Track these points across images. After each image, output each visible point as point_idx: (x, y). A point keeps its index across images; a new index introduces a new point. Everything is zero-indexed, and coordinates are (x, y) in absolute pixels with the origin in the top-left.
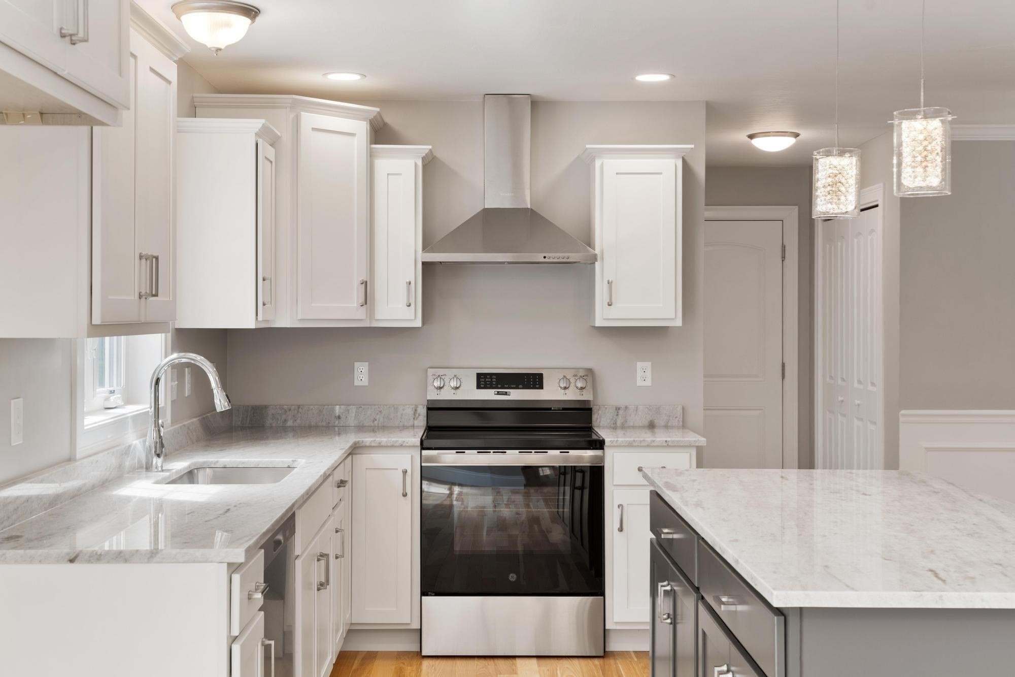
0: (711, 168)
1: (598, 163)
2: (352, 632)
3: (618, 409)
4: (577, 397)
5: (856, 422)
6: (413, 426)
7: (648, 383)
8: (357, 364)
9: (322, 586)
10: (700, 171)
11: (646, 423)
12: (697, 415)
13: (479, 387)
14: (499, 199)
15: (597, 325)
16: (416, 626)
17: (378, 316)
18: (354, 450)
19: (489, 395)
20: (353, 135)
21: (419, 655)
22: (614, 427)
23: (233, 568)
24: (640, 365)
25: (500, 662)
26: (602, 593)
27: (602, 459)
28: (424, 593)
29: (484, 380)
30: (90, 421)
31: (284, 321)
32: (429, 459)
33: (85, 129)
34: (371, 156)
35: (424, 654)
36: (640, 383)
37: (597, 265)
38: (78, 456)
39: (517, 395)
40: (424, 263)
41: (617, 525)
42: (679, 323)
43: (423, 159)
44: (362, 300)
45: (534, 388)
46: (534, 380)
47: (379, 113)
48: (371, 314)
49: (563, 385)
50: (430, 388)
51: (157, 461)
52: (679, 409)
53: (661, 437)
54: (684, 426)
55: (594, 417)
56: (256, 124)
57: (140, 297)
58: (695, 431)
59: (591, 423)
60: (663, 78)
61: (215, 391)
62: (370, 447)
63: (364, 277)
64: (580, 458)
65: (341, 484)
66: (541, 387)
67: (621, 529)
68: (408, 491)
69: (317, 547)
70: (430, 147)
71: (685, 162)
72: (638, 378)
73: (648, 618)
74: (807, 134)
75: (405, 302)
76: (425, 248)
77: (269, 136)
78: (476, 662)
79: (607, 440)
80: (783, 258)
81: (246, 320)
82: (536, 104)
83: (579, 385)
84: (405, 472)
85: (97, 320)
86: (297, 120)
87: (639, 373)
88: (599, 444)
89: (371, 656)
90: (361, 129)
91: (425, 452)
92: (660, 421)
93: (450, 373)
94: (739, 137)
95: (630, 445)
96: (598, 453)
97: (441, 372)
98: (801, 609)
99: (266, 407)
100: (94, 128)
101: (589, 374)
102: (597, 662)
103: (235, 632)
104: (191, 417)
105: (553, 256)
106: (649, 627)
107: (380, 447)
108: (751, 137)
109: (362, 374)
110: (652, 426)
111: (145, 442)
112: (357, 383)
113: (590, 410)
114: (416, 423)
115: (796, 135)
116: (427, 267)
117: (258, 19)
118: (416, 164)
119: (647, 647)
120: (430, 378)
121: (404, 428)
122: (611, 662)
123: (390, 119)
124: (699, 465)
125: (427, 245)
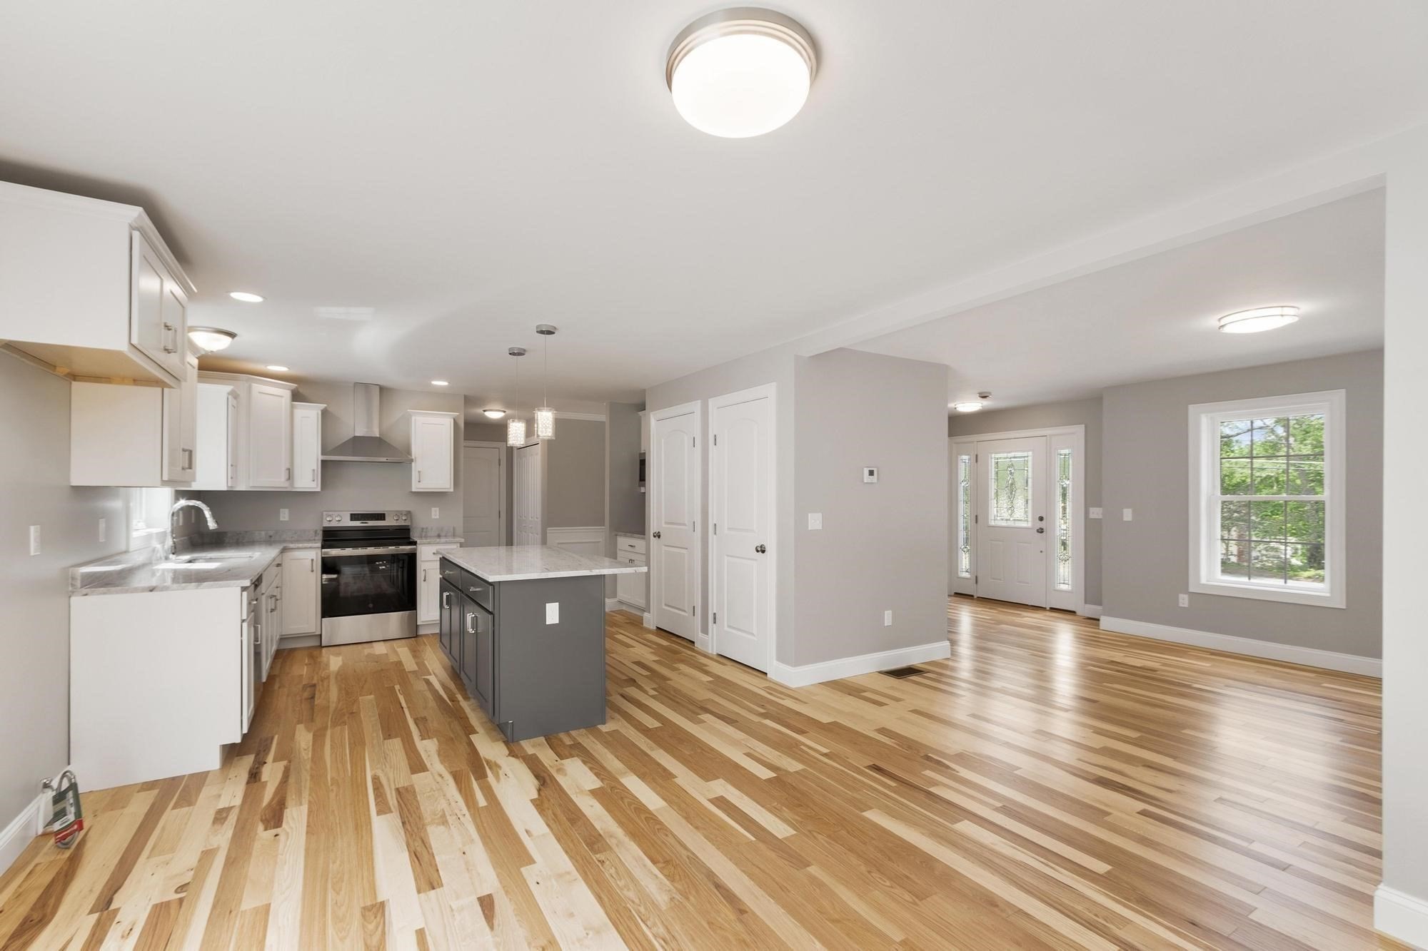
0: (466, 424)
1: (413, 418)
2: (283, 639)
3: (423, 529)
4: (403, 523)
5: (530, 534)
6: (314, 540)
7: (438, 517)
8: (281, 510)
9: (272, 610)
10: (462, 425)
11: (436, 534)
12: (460, 530)
13: (351, 520)
14: (360, 431)
15: (413, 490)
16: (319, 633)
17: (296, 486)
18: (284, 550)
19: (357, 524)
20: (282, 397)
21: (321, 647)
22: (421, 537)
23: (244, 589)
24: (433, 509)
25: (365, 645)
26: (416, 609)
27: (416, 549)
28: (323, 616)
29: (354, 517)
30: (135, 534)
31: (242, 487)
32: (325, 553)
33: (159, 389)
34: (292, 407)
35: (323, 645)
36: (433, 517)
37: (413, 464)
38: (131, 550)
39: (371, 523)
40: (322, 461)
41: (423, 579)
42: (452, 490)
43: (322, 411)
44: (287, 477)
45: (381, 520)
46: (381, 517)
47: (296, 387)
48: (292, 485)
49: (395, 518)
50: (325, 521)
51: (171, 556)
52: (452, 530)
53: (443, 540)
54: (454, 535)
55: (411, 534)
56: (229, 388)
57: (183, 469)
58: (460, 537)
59: (409, 535)
60: (444, 383)
61: (208, 519)
62: (292, 549)
63: (288, 466)
64: (403, 550)
65: (278, 565)
66: (384, 520)
67: (425, 581)
68: (314, 568)
69: (269, 592)
70: (325, 405)
71: (454, 420)
72: (433, 514)
73: (438, 618)
74: (508, 412)
75: (312, 479)
76: (322, 454)
77: (234, 395)
78: (351, 646)
79: (418, 542)
80: (500, 465)
81: (222, 487)
82: (383, 390)
83: (404, 518)
84: (312, 560)
85: (165, 478)
86: (250, 388)
87: (433, 513)
88: (415, 543)
89: (292, 650)
90: (287, 394)
91: (323, 550)
92: (443, 534)
93: (336, 513)
94: (480, 411)
95: (429, 543)
96: (415, 547)
97: (331, 513)
98: (499, 582)
99: (225, 533)
100: (165, 389)
101: (409, 513)
102: (413, 639)
103: (245, 617)
104: (182, 536)
105: (390, 459)
106: (439, 622)
107: (298, 548)
108: (485, 411)
109: (285, 515)
110: (439, 536)
111: (164, 546)
112: (282, 519)
113: (409, 529)
114: (316, 538)
115: (505, 412)
116: (323, 462)
117: (236, 338)
118: (318, 414)
119: (438, 631)
120: (324, 517)
121: (309, 541)
122: (420, 639)
123: (301, 390)
124: (461, 547)
125: (323, 453)
